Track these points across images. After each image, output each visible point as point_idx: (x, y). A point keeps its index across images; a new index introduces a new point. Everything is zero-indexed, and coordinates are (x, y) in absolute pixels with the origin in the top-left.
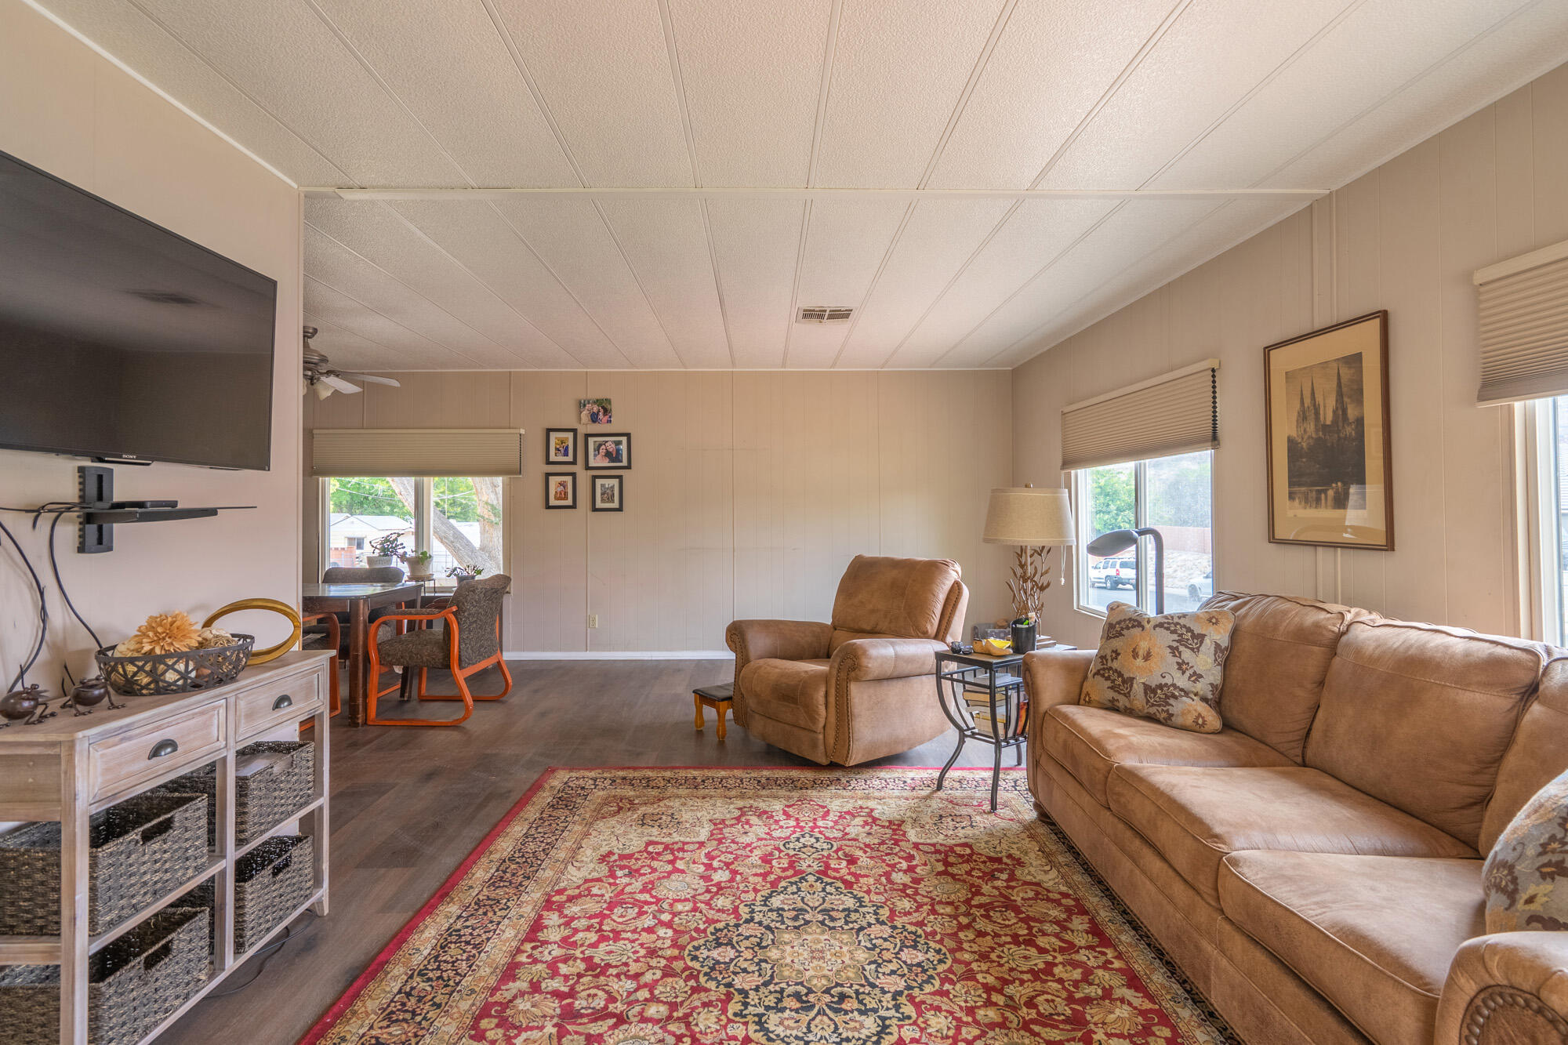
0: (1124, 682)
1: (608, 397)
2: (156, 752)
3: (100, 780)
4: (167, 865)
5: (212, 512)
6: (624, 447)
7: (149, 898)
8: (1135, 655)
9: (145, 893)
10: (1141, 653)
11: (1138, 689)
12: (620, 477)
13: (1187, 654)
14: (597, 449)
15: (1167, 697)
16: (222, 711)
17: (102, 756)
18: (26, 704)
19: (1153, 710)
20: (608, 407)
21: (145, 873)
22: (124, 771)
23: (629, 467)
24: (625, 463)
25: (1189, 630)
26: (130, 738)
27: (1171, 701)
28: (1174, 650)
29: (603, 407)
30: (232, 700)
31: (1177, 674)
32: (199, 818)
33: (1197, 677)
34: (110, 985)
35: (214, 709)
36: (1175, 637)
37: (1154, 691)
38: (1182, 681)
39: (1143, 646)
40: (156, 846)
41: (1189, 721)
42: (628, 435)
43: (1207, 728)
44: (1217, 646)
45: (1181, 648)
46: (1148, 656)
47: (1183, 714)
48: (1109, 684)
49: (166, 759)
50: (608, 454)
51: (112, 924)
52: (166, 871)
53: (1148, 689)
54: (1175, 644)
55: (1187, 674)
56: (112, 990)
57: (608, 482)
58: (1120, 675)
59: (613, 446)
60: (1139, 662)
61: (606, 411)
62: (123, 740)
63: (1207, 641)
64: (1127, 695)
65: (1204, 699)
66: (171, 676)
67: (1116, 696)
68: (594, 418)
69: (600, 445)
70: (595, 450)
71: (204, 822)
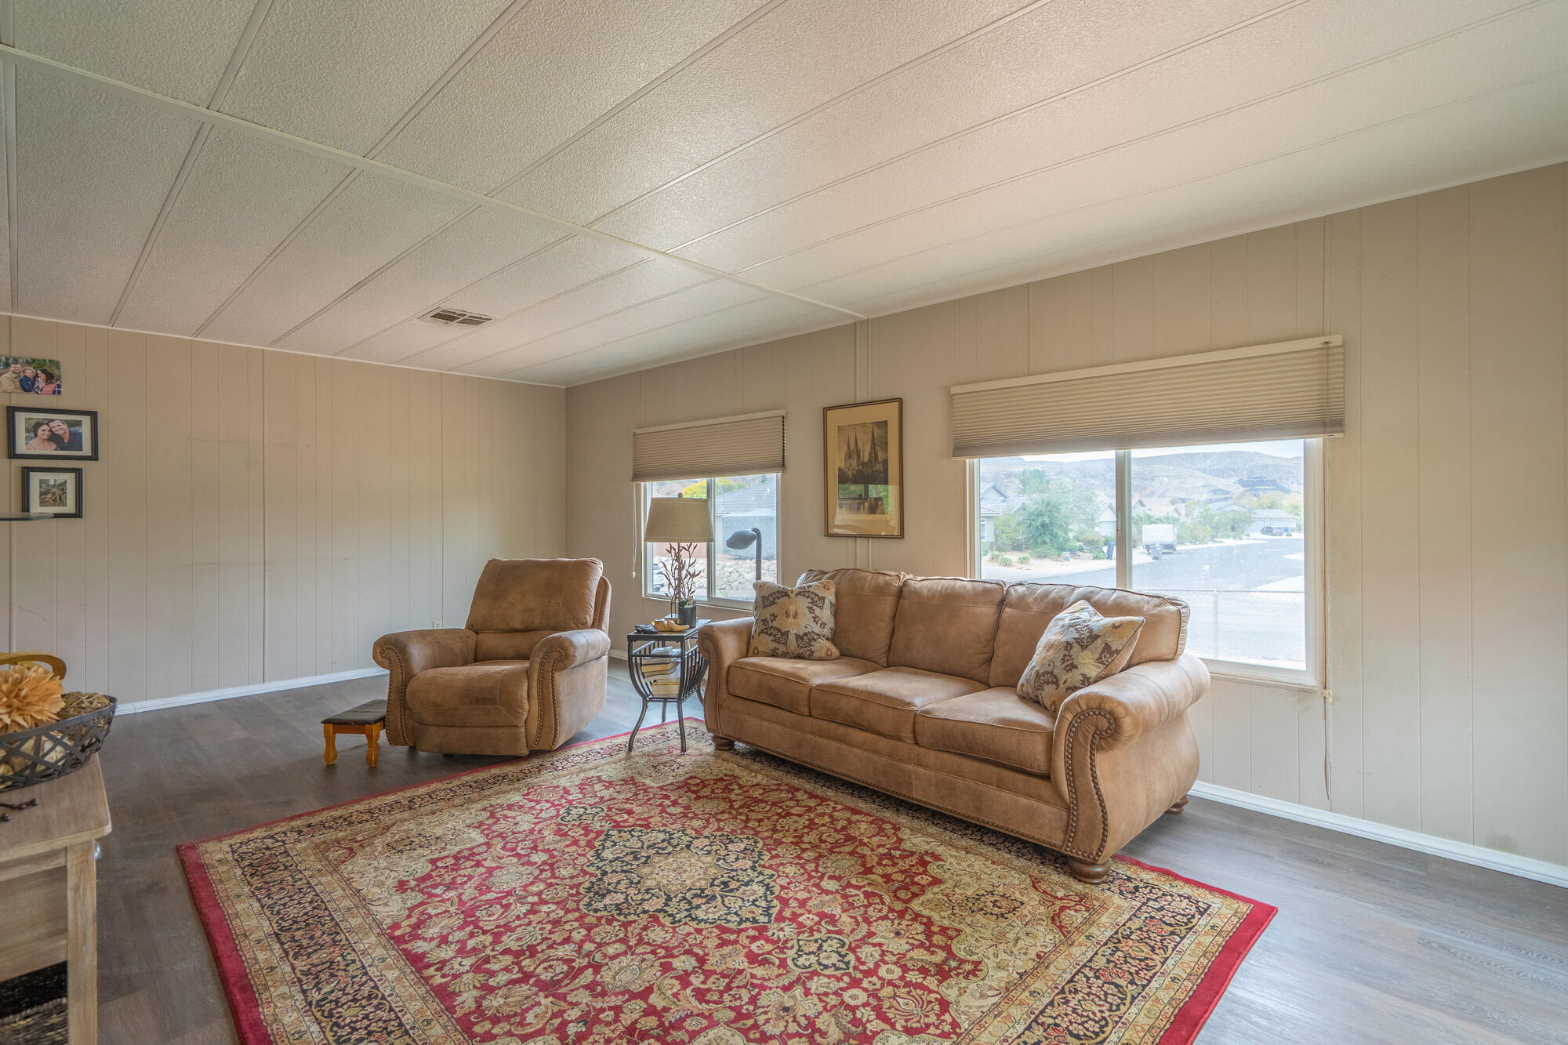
0: (782, 635)
8: (788, 616)
10: (791, 614)
11: (792, 638)
12: (77, 471)
13: (817, 611)
14: (34, 429)
15: (810, 640)
19: (801, 651)
25: (816, 595)
27: (813, 643)
28: (810, 609)
29: (44, 371)
31: (813, 625)
33: (824, 625)
36: (809, 600)
37: (802, 638)
38: (817, 629)
39: (792, 608)
41: (823, 654)
43: (833, 657)
44: (831, 603)
45: (814, 607)
46: (795, 616)
47: (820, 650)
48: (772, 638)
50: (54, 438)
53: (798, 637)
54: (810, 605)
55: (820, 623)
57: (52, 478)
58: (779, 630)
59: (65, 427)
60: (791, 619)
61: (51, 378)
63: (827, 601)
64: (785, 644)
65: (828, 639)
67: (777, 645)
68: (27, 385)
69: (38, 425)
70: (27, 431)
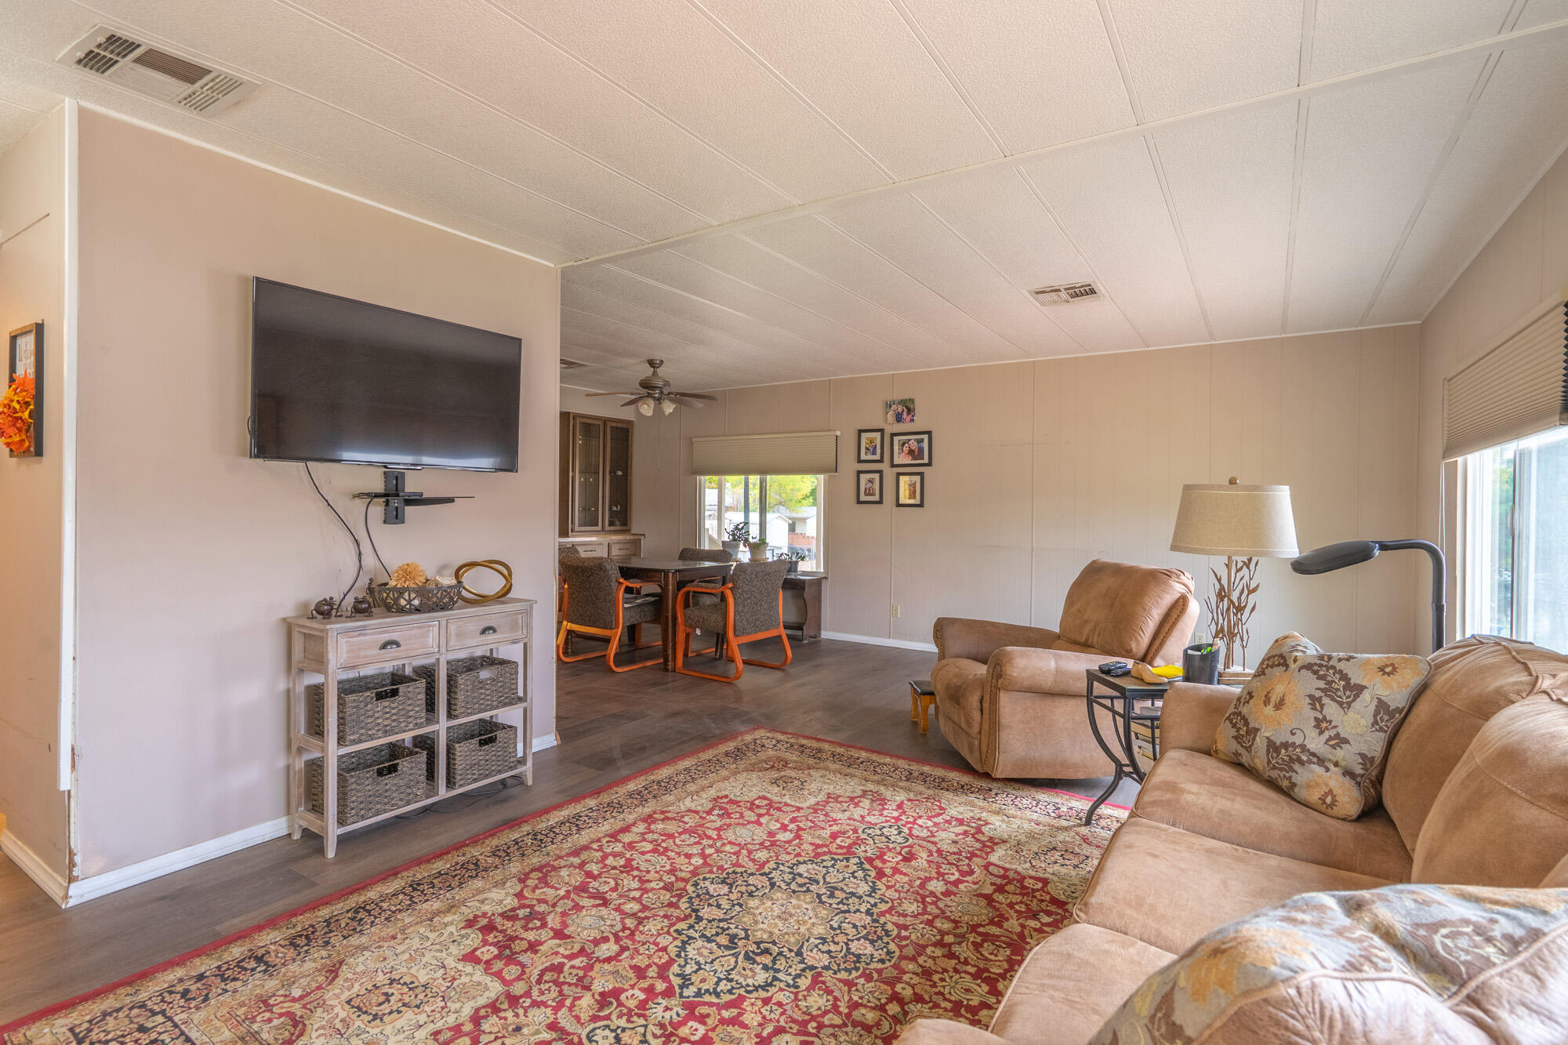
0: (1248, 732)
1: (912, 397)
2: (384, 646)
3: (345, 656)
4: (395, 717)
5: (451, 500)
6: (925, 445)
7: (380, 734)
8: (1267, 702)
9: (379, 730)
10: (1274, 698)
11: (1260, 743)
12: (921, 474)
13: (1331, 709)
14: (902, 447)
15: (1292, 760)
16: (436, 629)
17: (347, 642)
18: (326, 608)
19: (1274, 774)
20: (912, 407)
21: (378, 718)
22: (362, 653)
23: (929, 464)
24: (926, 460)
25: (1344, 677)
26: (365, 635)
27: (1296, 766)
28: (1315, 702)
29: (907, 407)
30: (444, 623)
31: (1312, 733)
32: (419, 693)
33: (1340, 741)
34: (352, 776)
35: (429, 626)
36: (1322, 684)
37: (1277, 750)
38: (1316, 743)
39: (1279, 690)
40: (387, 704)
41: (1314, 796)
42: (929, 433)
43: (1336, 811)
44: (1381, 705)
45: (1326, 700)
46: (1279, 706)
47: (1308, 786)
48: (1233, 732)
49: (391, 651)
50: (911, 452)
51: (354, 742)
52: (394, 721)
53: (1273, 747)
54: (1318, 694)
55: (1326, 735)
56: (353, 780)
57: (911, 479)
58: (1246, 723)
59: (916, 444)
60: (1269, 710)
61: (909, 410)
62: (359, 635)
63: (1366, 696)
64: (1248, 749)
65: (1348, 773)
66: (403, 602)
67: (1241, 750)
68: (899, 417)
69: (904, 444)
70: (899, 448)
71: (422, 696)
